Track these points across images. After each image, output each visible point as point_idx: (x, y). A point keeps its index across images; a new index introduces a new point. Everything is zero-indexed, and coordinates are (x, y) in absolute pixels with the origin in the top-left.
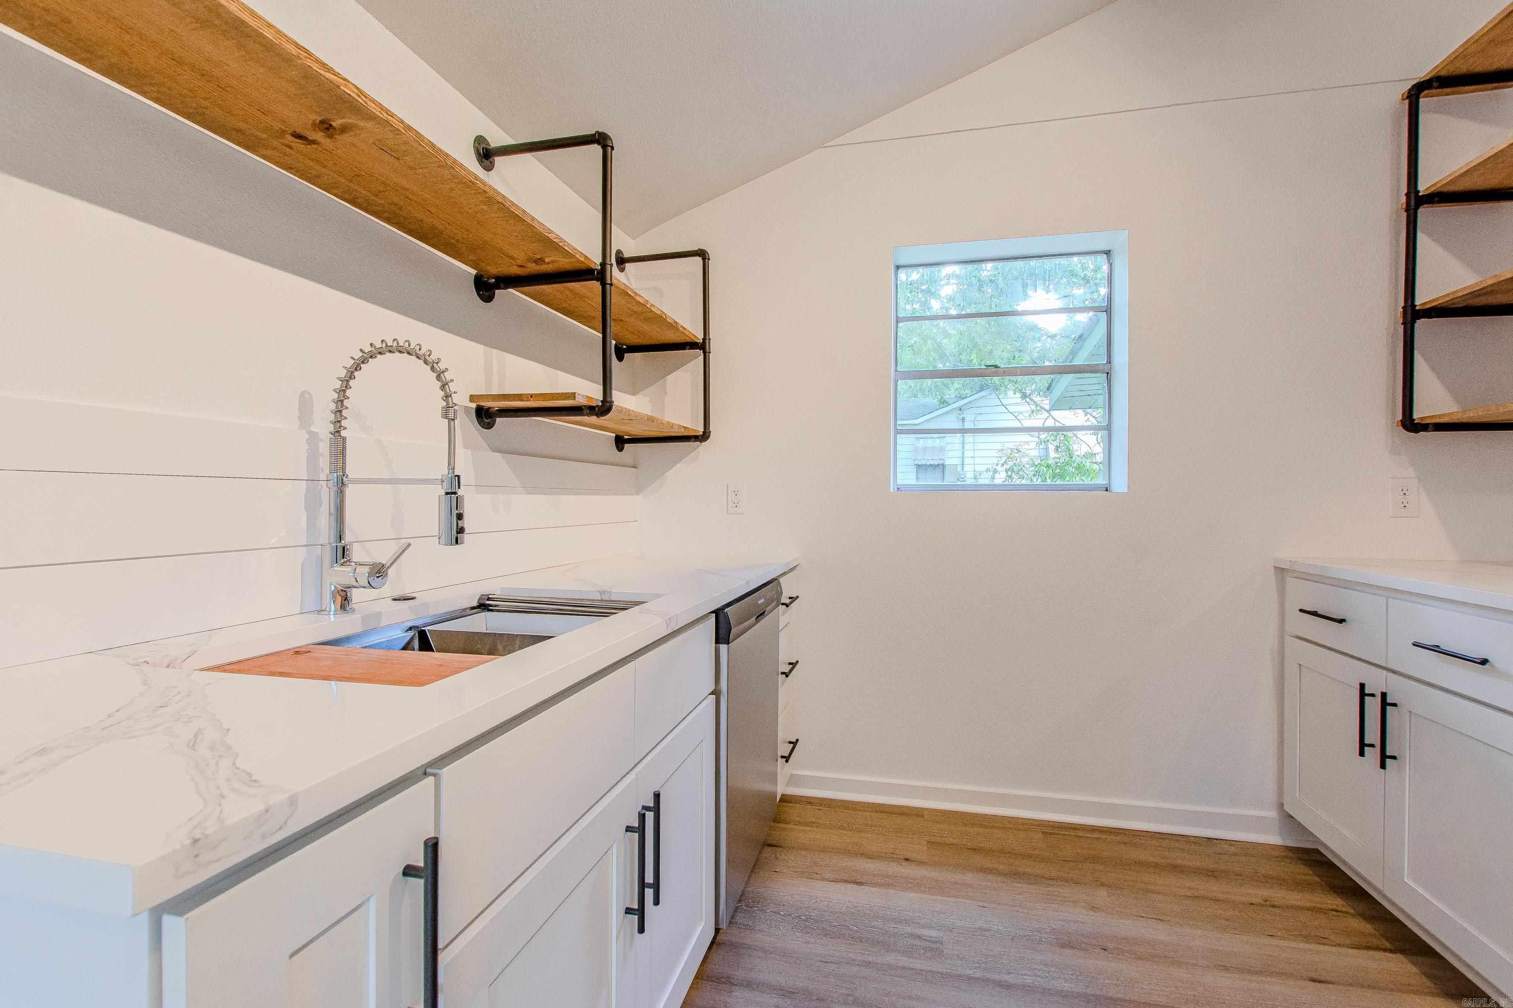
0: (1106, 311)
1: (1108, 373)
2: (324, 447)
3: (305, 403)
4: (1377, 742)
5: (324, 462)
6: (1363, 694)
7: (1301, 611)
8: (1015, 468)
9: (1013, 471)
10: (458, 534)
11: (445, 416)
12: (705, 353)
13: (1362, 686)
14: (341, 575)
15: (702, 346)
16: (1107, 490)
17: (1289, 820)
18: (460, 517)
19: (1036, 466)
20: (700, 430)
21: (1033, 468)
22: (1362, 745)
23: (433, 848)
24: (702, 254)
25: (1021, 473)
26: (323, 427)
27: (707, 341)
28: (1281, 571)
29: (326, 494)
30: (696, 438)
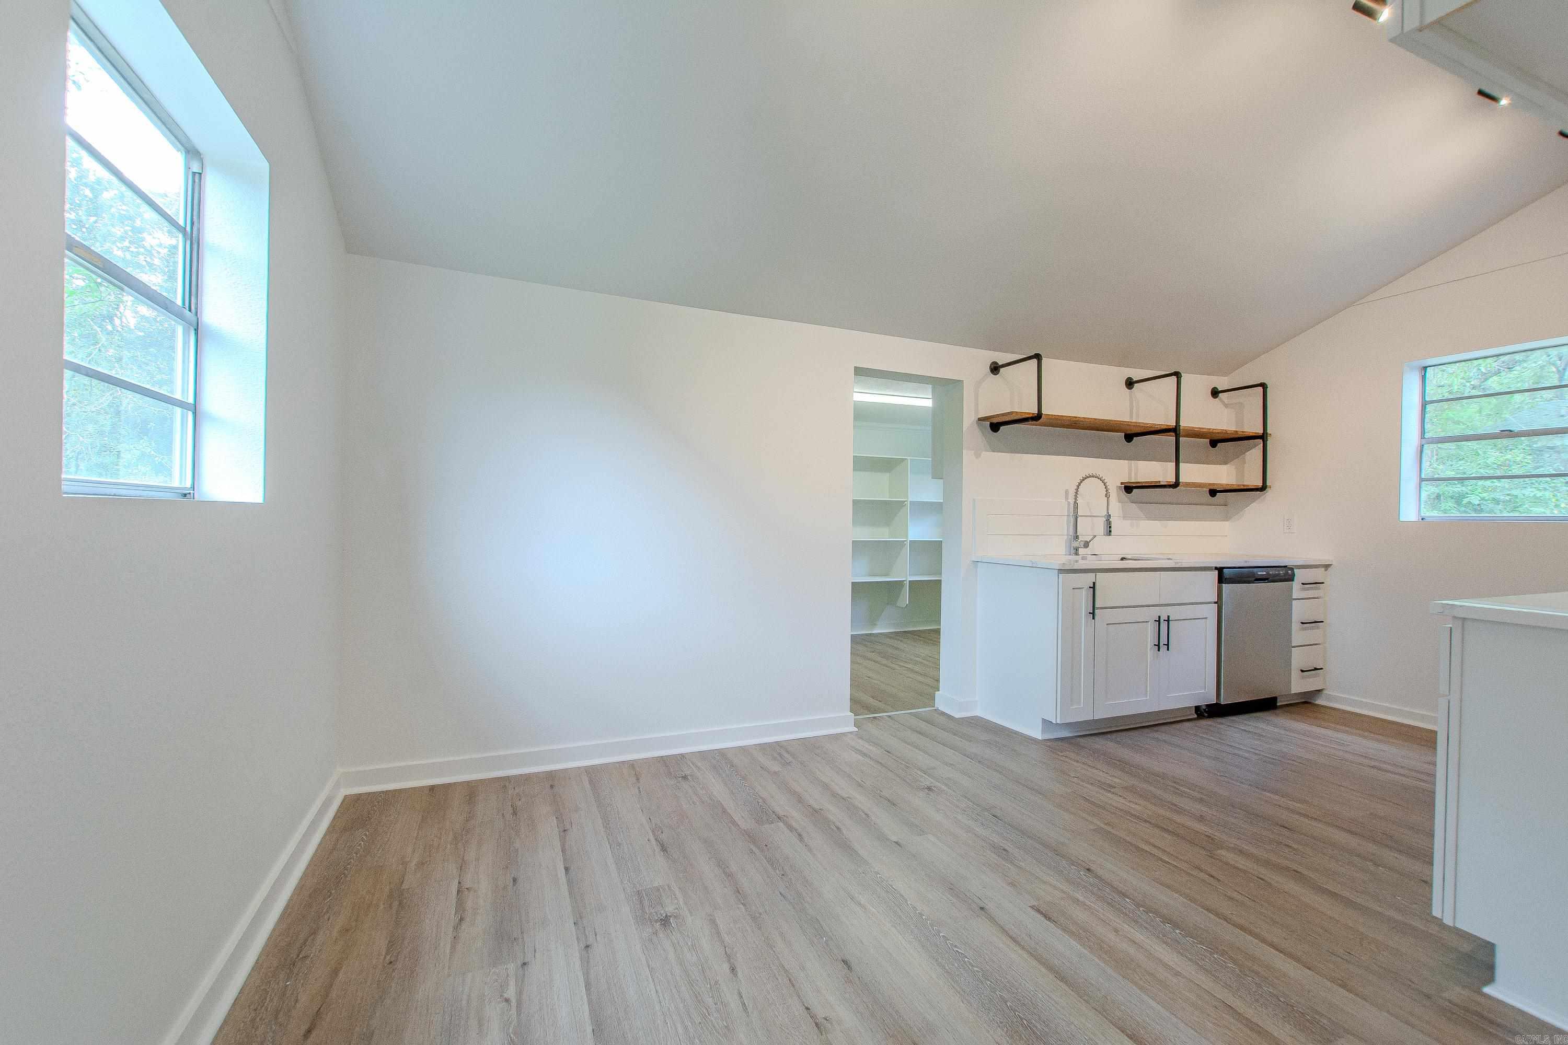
2: (1072, 506)
3: (1067, 492)
5: (1072, 510)
10: (1110, 533)
11: (1106, 496)
12: (1263, 441)
14: (1076, 544)
15: (1263, 437)
18: (1110, 527)
20: (1260, 484)
23: (1094, 583)
24: (1263, 386)
26: (1072, 501)
27: (1265, 435)
29: (1072, 520)
30: (1256, 489)
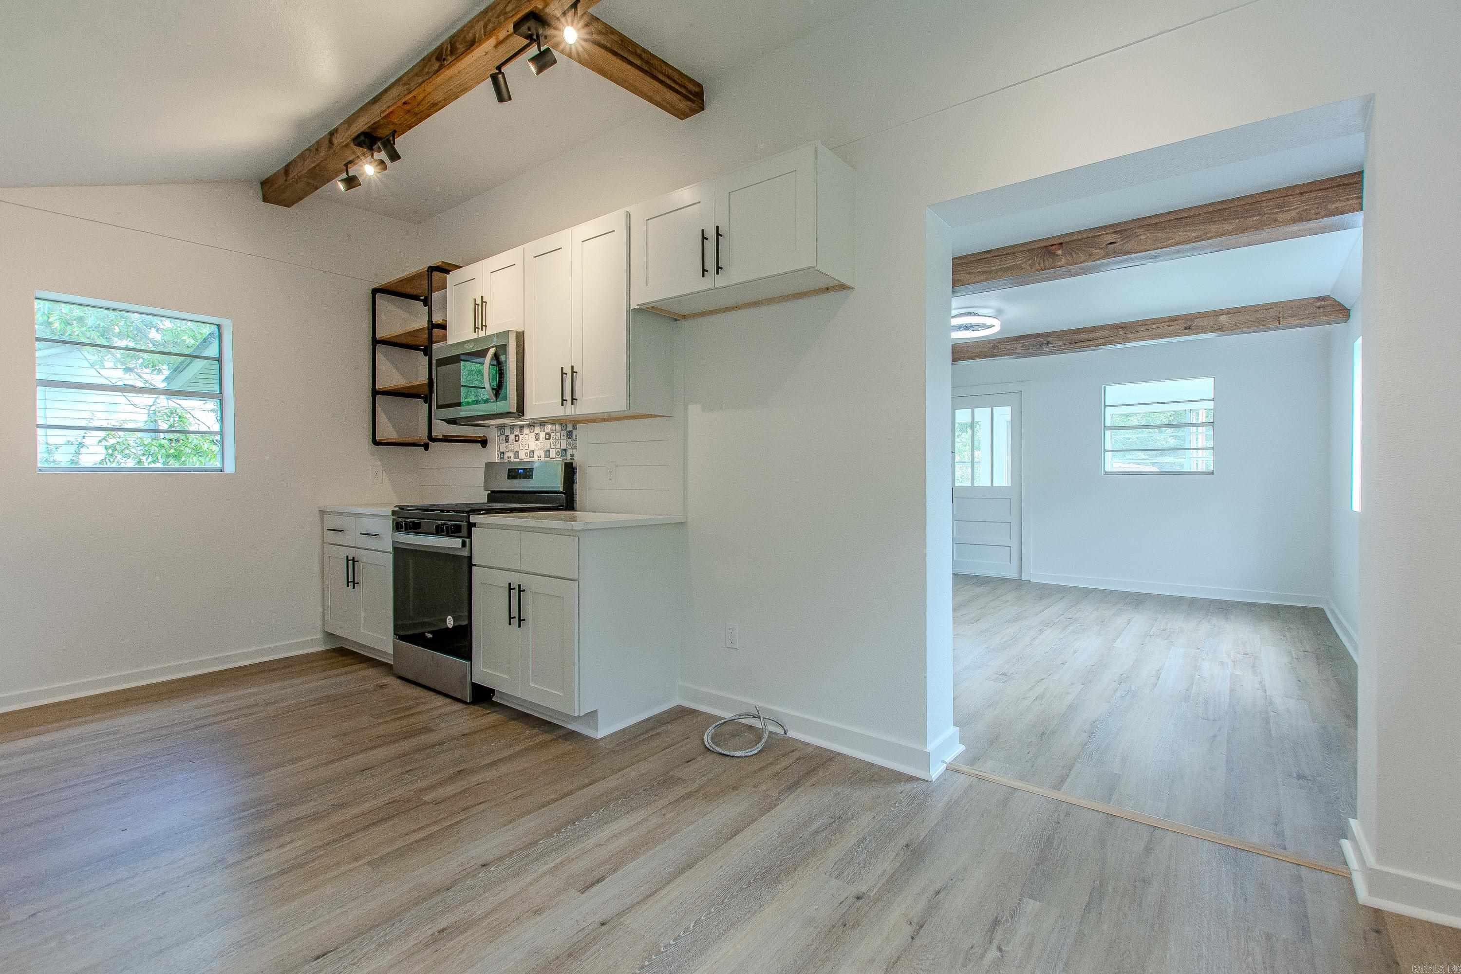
0: (218, 361)
1: (220, 400)
4: (352, 580)
6: (348, 560)
7: (329, 530)
8: (118, 447)
9: (115, 449)
13: (348, 557)
16: (220, 472)
17: (330, 636)
19: (146, 445)
21: (142, 448)
22: (348, 583)
25: (127, 451)
28: (322, 513)
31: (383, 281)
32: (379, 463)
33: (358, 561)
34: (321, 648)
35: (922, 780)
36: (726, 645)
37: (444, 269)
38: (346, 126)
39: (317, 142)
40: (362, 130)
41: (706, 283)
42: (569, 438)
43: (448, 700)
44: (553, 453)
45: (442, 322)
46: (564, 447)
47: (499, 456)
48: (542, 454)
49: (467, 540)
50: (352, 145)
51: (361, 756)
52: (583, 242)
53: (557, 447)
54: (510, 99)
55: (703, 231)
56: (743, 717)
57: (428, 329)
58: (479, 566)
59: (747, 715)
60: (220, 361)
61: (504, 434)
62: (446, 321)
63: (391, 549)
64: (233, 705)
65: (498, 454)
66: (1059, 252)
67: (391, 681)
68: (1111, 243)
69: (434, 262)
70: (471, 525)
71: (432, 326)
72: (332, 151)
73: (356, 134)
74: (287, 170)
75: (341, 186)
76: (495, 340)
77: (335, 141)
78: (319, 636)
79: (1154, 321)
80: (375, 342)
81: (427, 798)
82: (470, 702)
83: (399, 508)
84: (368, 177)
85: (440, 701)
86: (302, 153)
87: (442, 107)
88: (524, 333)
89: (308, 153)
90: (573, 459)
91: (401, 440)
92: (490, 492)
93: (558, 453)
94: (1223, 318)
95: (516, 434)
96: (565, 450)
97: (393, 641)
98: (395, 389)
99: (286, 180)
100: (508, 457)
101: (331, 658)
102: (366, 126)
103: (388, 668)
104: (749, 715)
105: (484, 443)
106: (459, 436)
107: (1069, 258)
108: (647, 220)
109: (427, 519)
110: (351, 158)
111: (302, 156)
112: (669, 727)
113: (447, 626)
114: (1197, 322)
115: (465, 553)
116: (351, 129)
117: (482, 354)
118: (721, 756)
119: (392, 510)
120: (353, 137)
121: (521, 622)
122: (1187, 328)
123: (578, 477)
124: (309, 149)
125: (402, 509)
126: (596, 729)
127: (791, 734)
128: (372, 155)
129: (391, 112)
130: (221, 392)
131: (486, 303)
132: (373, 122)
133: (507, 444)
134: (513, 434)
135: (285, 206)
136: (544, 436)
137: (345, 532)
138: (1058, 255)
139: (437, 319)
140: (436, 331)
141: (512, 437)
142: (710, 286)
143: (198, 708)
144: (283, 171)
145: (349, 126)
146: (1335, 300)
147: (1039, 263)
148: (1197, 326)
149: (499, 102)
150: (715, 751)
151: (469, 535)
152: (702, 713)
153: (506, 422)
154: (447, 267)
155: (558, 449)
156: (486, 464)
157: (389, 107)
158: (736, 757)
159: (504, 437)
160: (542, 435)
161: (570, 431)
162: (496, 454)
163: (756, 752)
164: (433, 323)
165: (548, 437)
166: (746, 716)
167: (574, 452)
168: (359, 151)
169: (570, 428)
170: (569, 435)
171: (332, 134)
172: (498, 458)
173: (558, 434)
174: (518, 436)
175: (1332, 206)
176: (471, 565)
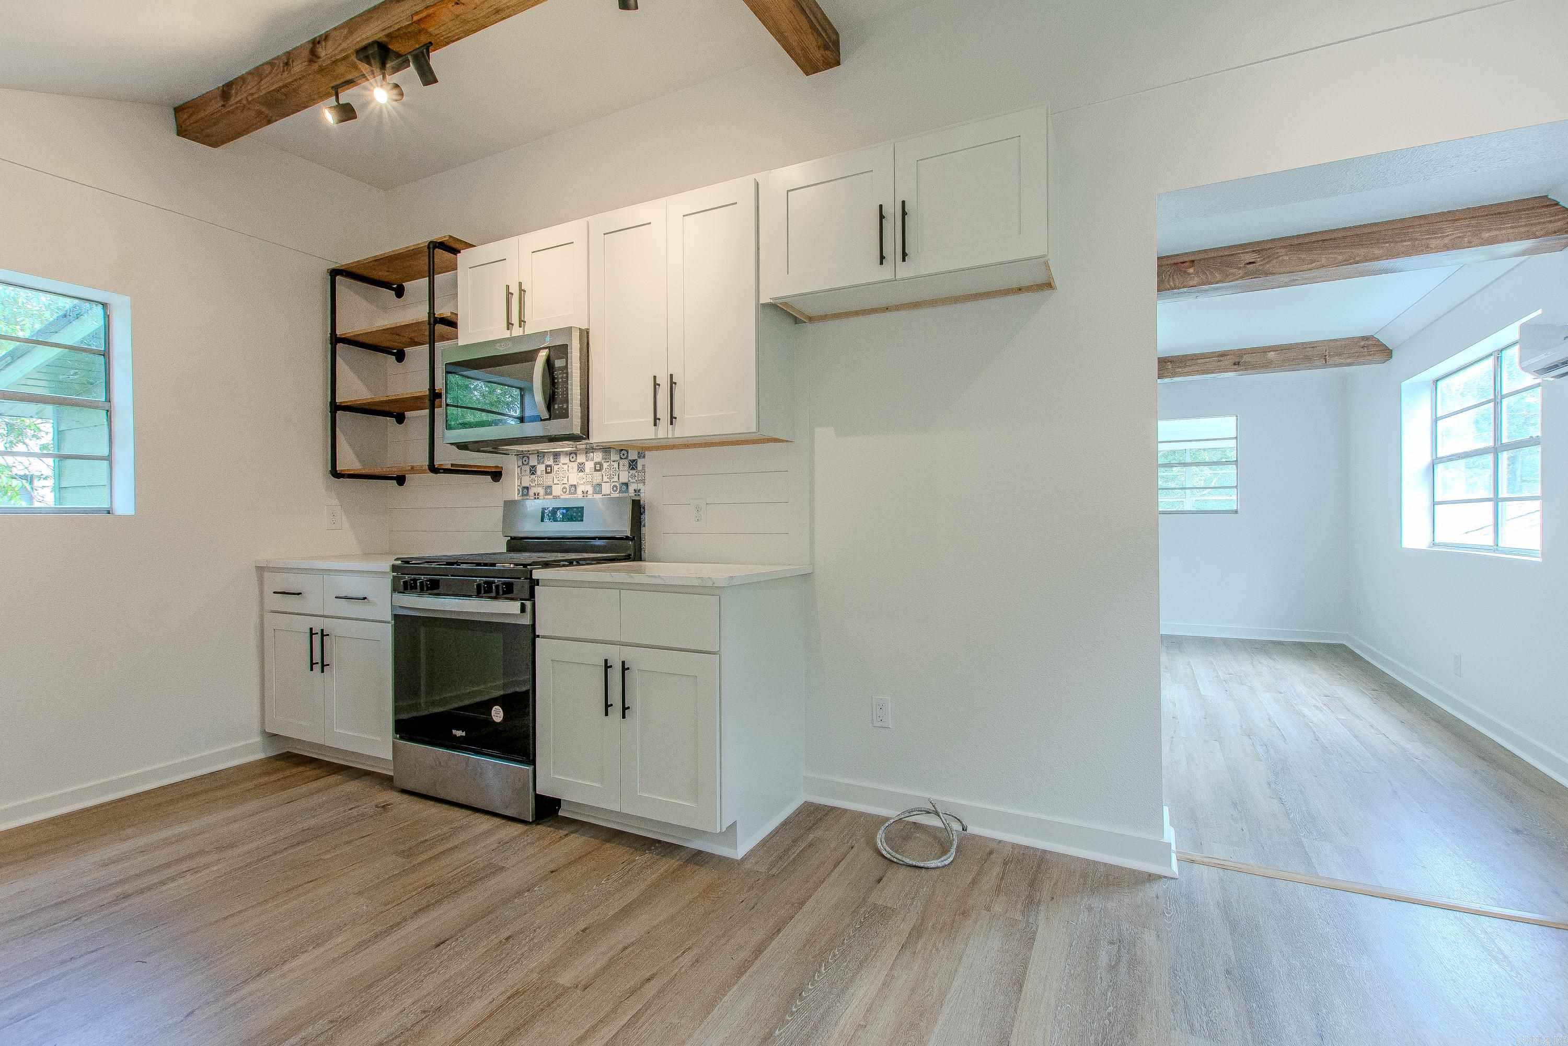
0: (104, 355)
1: (108, 411)
4: (319, 661)
6: (312, 634)
7: (274, 593)
13: (311, 629)
16: (109, 513)
17: (272, 737)
22: (312, 664)
28: (260, 569)
31: (345, 260)
32: (336, 502)
33: (328, 635)
34: (260, 756)
35: (1165, 877)
36: (873, 724)
37: (451, 247)
38: (345, 31)
39: (288, 54)
40: (376, 38)
41: (886, 273)
42: (633, 469)
43: (497, 821)
44: (606, 488)
45: (449, 314)
46: (624, 479)
47: (521, 493)
48: (590, 489)
49: (528, 604)
50: (353, 58)
51: (422, 920)
52: (684, 216)
53: (613, 480)
54: (637, 8)
55: (881, 206)
56: (915, 813)
57: (429, 324)
58: (544, 637)
59: (918, 811)
60: (106, 354)
61: (528, 464)
62: (457, 315)
63: (389, 618)
64: (162, 856)
65: (519, 490)
66: (1191, 270)
67: (393, 797)
68: (1250, 263)
69: (437, 236)
70: (534, 583)
71: (436, 321)
72: (315, 67)
73: (366, 42)
74: (226, 91)
75: (329, 117)
76: (548, 339)
77: (322, 52)
78: (257, 739)
79: (1203, 356)
80: (335, 340)
81: (566, 978)
82: (532, 822)
83: (402, 561)
84: (378, 107)
85: (484, 824)
86: (257, 68)
87: (509, 16)
88: (588, 333)
89: (268, 69)
90: (639, 495)
91: (366, 471)
92: (509, 538)
93: (615, 489)
94: (1271, 355)
95: (548, 463)
96: (627, 485)
97: (393, 743)
98: (369, 404)
99: (223, 106)
100: (535, 494)
101: (277, 771)
102: (384, 33)
103: (386, 781)
104: (921, 811)
105: (496, 475)
106: (475, 466)
107: (1204, 277)
108: (788, 191)
109: (452, 576)
110: (349, 77)
111: (257, 73)
112: (818, 833)
113: (492, 718)
114: (1246, 358)
115: (526, 620)
116: (354, 36)
117: (529, 356)
118: (913, 869)
119: (391, 564)
120: (357, 47)
121: (626, 711)
122: (1237, 364)
123: (647, 518)
124: (271, 63)
125: (408, 562)
126: (734, 845)
127: (972, 829)
128: (384, 78)
129: (429, 15)
130: (108, 400)
131: (525, 291)
132: (397, 27)
133: (533, 476)
134: (543, 463)
135: (210, 145)
136: (593, 466)
137: (304, 595)
138: (1189, 274)
139: (442, 310)
140: (439, 328)
141: (541, 468)
142: (889, 276)
143: (105, 865)
144: (219, 92)
145: (351, 33)
146: (1378, 340)
147: (1169, 282)
148: (1245, 362)
149: (620, 8)
150: (902, 863)
151: (532, 596)
152: (845, 811)
153: (540, 448)
154: (456, 246)
155: (616, 484)
156: (505, 501)
157: (427, 8)
158: (933, 868)
159: (527, 468)
160: (589, 465)
161: (634, 460)
162: (516, 490)
163: (951, 859)
164: (436, 316)
165: (598, 468)
166: (918, 813)
167: (641, 486)
168: (364, 67)
169: (633, 455)
170: (633, 465)
171: (315, 43)
172: (518, 494)
173: (616, 465)
174: (550, 466)
175: (1486, 235)
176: (535, 637)
